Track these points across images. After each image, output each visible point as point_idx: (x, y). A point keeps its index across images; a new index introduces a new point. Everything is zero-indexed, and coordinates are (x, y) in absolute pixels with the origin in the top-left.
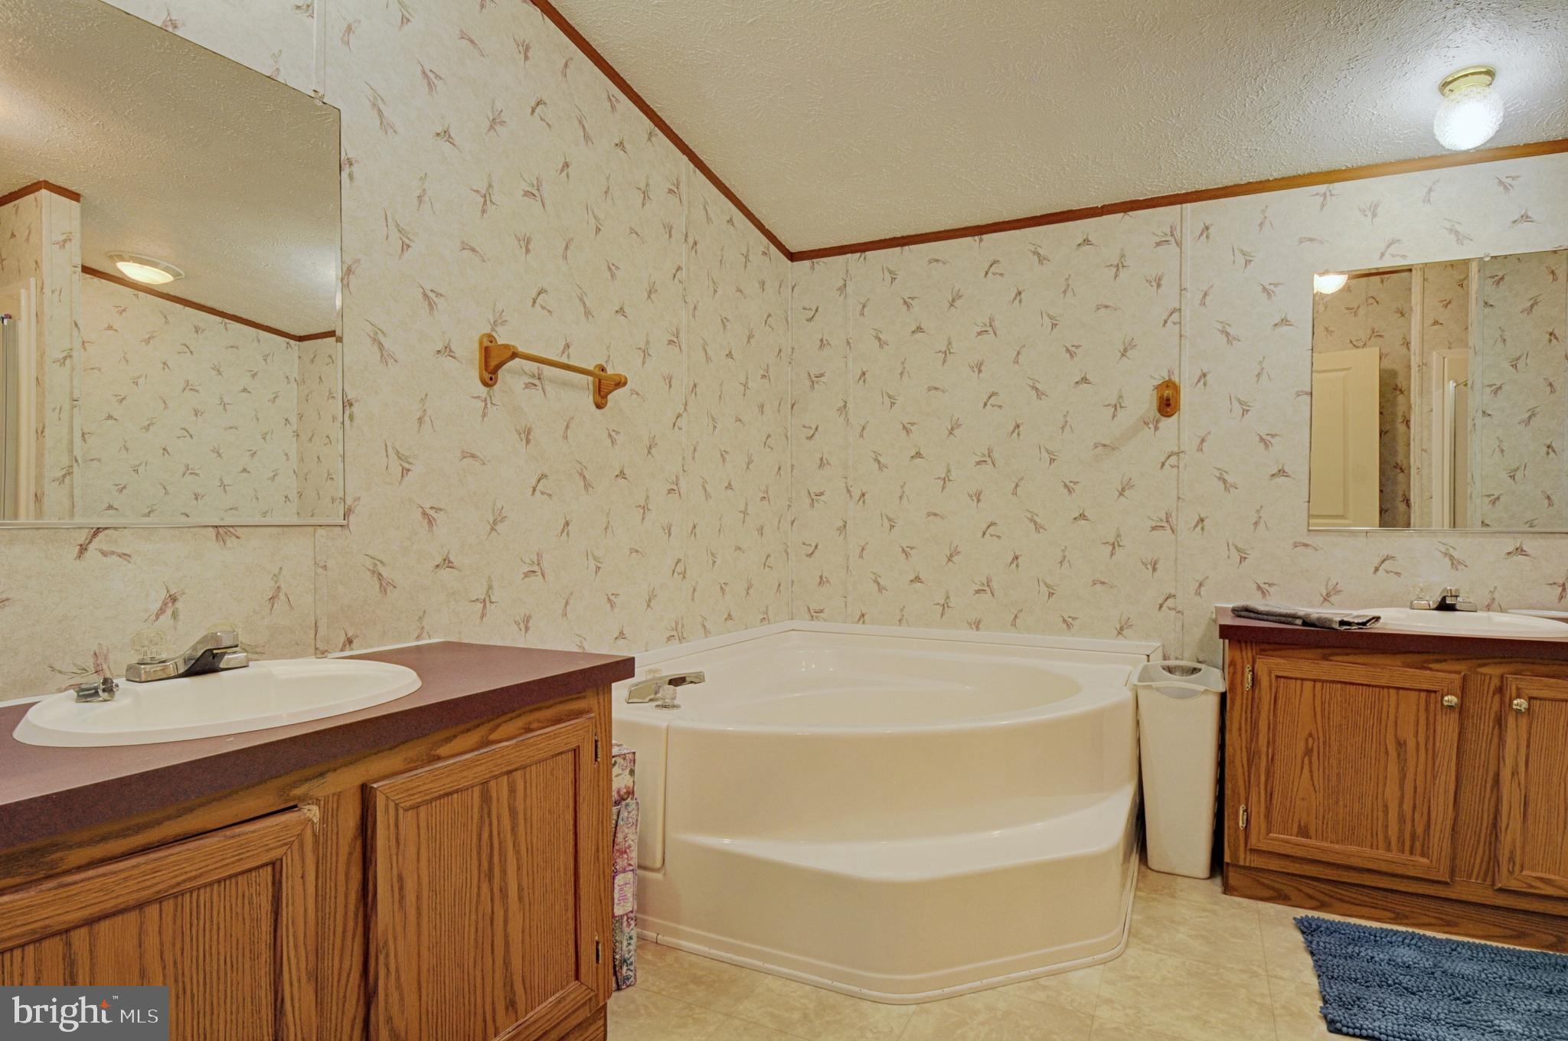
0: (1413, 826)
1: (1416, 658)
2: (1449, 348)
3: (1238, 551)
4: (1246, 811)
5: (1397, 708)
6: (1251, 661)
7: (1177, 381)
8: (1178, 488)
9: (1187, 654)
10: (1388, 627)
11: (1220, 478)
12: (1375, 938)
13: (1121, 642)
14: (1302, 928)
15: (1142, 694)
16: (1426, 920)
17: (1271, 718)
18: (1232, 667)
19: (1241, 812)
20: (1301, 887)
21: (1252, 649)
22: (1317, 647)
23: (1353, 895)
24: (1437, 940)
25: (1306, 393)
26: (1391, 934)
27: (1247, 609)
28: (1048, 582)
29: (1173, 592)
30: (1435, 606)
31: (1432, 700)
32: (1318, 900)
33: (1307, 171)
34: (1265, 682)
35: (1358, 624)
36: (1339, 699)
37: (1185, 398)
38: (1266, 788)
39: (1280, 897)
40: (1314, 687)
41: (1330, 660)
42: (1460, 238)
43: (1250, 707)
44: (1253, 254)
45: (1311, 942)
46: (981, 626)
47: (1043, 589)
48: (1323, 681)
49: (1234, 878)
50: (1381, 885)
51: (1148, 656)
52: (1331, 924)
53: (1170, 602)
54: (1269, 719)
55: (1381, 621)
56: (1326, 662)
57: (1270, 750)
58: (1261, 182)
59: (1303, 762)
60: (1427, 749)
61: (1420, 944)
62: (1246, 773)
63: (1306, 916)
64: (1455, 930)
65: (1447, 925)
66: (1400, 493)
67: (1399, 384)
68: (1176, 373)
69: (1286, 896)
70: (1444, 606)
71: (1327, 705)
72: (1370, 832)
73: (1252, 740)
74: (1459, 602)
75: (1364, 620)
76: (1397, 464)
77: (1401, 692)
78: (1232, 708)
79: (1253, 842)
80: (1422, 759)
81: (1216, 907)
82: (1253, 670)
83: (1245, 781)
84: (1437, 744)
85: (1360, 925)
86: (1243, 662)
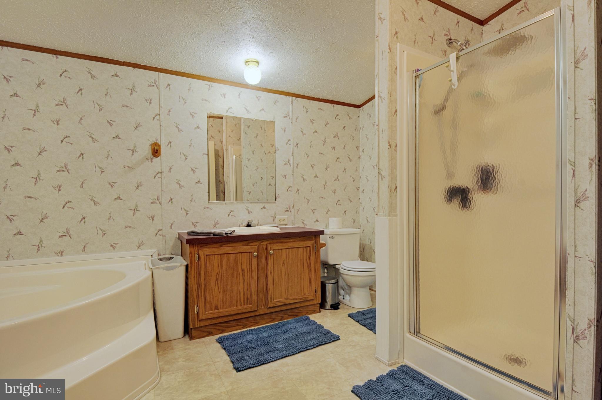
0: (247, 296)
1: (246, 242)
2: (233, 145)
3: (185, 211)
4: (197, 306)
5: (242, 259)
6: (197, 251)
7: (159, 143)
8: (162, 187)
9: (167, 252)
10: (237, 234)
11: (178, 183)
12: (241, 335)
13: (139, 251)
14: (219, 341)
15: (154, 271)
16: (251, 324)
17: (205, 270)
18: (191, 254)
19: (196, 308)
20: (215, 328)
21: (197, 246)
22: (218, 243)
23: (232, 324)
24: (256, 329)
25: (206, 154)
26: (244, 332)
27: (193, 232)
28: (102, 228)
29: (161, 228)
30: (246, 225)
31: (250, 255)
32: (221, 330)
33: (204, 75)
34: (202, 258)
35: (230, 233)
36: (225, 259)
37: (163, 150)
38: (204, 296)
39: (210, 334)
40: (218, 257)
41: (223, 247)
42: (248, 112)
43: (197, 268)
44: (187, 100)
45: (223, 345)
46: (63, 254)
47: (100, 231)
48: (221, 254)
49: (194, 333)
50: (239, 318)
51: (152, 255)
52: (227, 336)
53: (160, 233)
54: (204, 271)
55: (235, 232)
56: (221, 248)
57: (205, 282)
58: (188, 74)
59: (215, 284)
60: (250, 271)
61: (252, 332)
62: (197, 293)
63: (220, 336)
64: (258, 324)
65: (257, 324)
66: (221, 190)
67: (219, 154)
68: (159, 140)
69: (211, 333)
70: (249, 225)
71: (222, 262)
72: (236, 301)
73: (198, 280)
74: (252, 224)
75: (231, 232)
76: (220, 180)
77: (242, 254)
78: (191, 270)
79: (201, 317)
80: (249, 273)
81: (190, 346)
82: (198, 254)
83: (197, 296)
84: (252, 269)
85: (235, 333)
86: (194, 252)
